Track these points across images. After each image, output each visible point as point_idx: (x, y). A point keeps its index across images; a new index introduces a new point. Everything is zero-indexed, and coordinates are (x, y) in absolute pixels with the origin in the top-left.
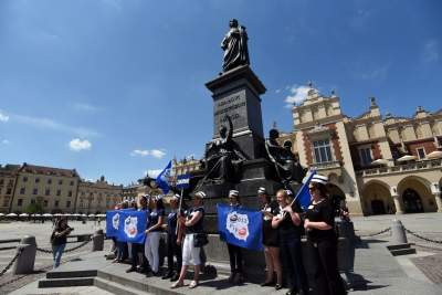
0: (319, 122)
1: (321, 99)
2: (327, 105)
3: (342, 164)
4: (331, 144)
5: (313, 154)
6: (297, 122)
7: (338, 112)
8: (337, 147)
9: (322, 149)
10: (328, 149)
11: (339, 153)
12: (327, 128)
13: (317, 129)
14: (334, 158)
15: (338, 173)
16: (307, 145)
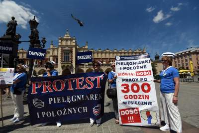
0: (67, 46)
1: (69, 38)
2: (71, 40)
3: (72, 62)
4: (70, 55)
5: (63, 57)
6: (60, 44)
7: (74, 44)
8: (72, 56)
9: (67, 56)
10: (69, 56)
11: (72, 58)
12: (69, 49)
13: (66, 48)
14: (70, 60)
15: (70, 65)
16: (62, 54)
